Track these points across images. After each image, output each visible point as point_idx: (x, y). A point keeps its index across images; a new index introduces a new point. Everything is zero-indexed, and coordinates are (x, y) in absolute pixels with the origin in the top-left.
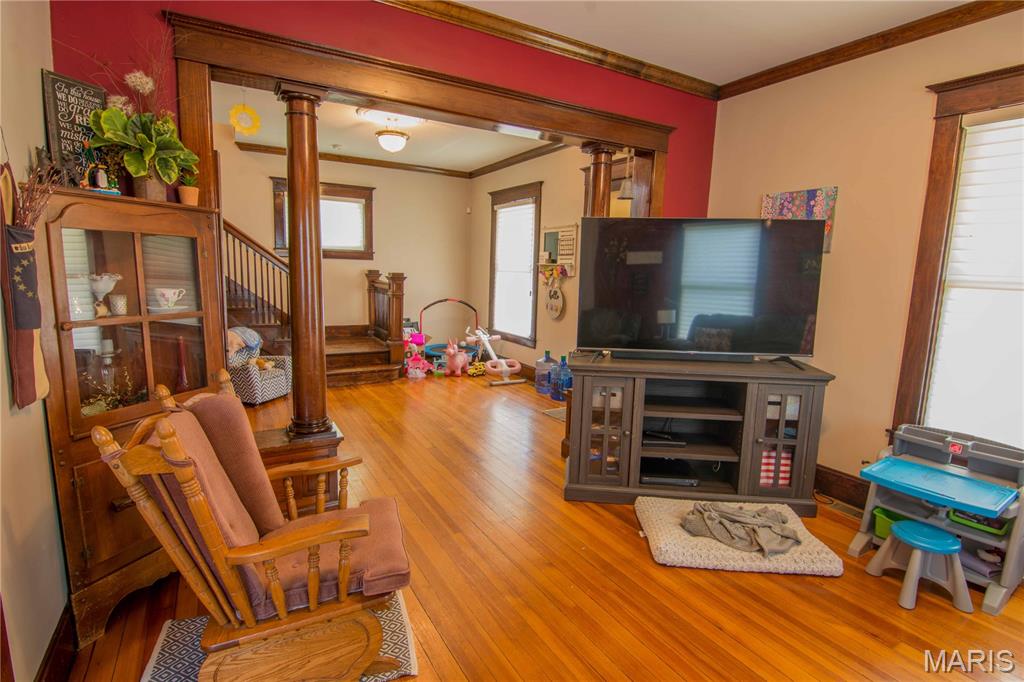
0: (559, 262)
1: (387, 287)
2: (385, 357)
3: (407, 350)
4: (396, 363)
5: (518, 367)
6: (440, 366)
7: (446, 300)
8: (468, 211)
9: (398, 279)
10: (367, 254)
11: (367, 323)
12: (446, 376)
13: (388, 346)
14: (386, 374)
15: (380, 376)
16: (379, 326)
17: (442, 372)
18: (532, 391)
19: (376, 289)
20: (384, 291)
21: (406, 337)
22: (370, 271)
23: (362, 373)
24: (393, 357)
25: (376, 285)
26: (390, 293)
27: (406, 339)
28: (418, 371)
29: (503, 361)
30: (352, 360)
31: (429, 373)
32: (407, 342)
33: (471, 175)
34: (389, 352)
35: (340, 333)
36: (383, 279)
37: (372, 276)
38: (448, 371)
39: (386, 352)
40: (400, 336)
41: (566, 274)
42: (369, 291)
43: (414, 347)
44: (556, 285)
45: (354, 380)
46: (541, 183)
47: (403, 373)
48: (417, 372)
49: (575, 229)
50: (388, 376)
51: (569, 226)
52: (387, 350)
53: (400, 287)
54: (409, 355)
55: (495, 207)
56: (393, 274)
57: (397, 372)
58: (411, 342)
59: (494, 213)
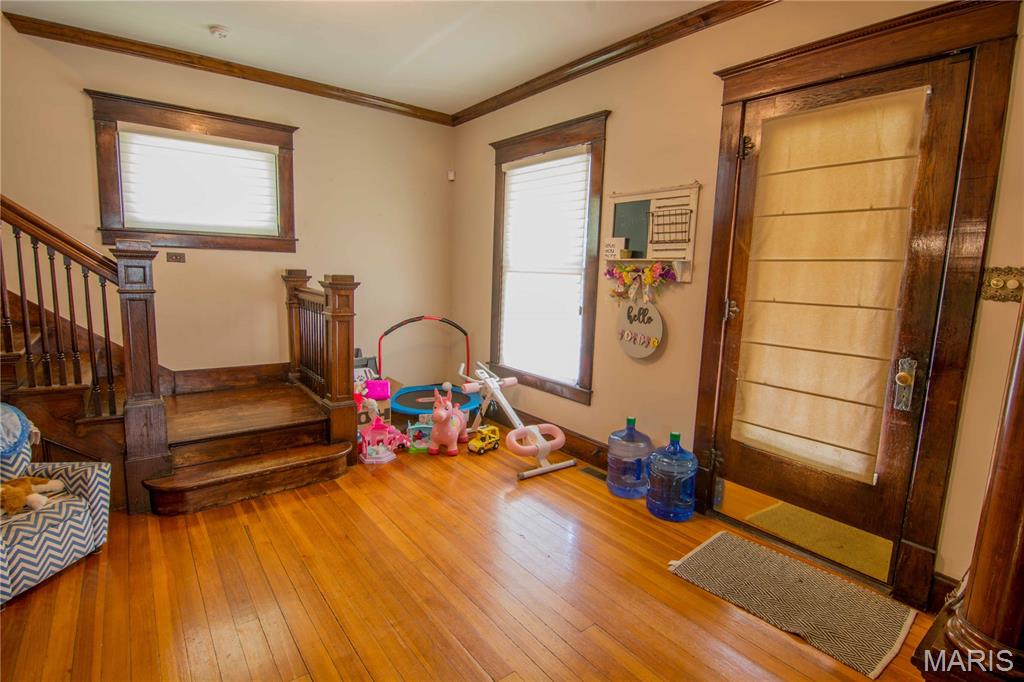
0: (651, 255)
1: (322, 300)
2: (321, 432)
3: (361, 411)
4: (342, 440)
5: (560, 438)
6: (419, 436)
7: (419, 319)
8: (451, 177)
9: (342, 287)
10: (284, 241)
11: (287, 359)
12: (431, 454)
13: (325, 410)
14: (323, 467)
15: (310, 472)
16: (308, 365)
17: (421, 445)
18: (601, 488)
19: (301, 303)
20: (318, 308)
21: (359, 387)
22: (290, 272)
23: (274, 472)
24: (337, 430)
25: (302, 296)
26: (328, 313)
27: (357, 392)
28: (381, 448)
29: (534, 429)
30: (256, 443)
31: (402, 449)
32: (360, 395)
33: (455, 120)
34: (328, 422)
35: (237, 380)
36: (314, 285)
37: (295, 281)
38: (435, 447)
39: (322, 421)
40: (349, 390)
41: (673, 277)
42: (290, 306)
43: (373, 403)
44: (646, 298)
45: (258, 489)
46: (607, 114)
47: (354, 459)
48: (380, 454)
49: (693, 193)
50: (328, 470)
51: (681, 187)
52: (324, 417)
53: (348, 302)
54: (363, 418)
55: (504, 167)
56: (334, 277)
57: (345, 458)
58: (367, 396)
59: (500, 179)
